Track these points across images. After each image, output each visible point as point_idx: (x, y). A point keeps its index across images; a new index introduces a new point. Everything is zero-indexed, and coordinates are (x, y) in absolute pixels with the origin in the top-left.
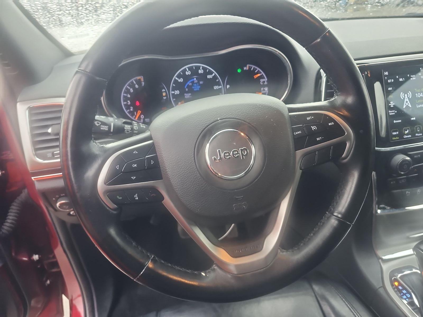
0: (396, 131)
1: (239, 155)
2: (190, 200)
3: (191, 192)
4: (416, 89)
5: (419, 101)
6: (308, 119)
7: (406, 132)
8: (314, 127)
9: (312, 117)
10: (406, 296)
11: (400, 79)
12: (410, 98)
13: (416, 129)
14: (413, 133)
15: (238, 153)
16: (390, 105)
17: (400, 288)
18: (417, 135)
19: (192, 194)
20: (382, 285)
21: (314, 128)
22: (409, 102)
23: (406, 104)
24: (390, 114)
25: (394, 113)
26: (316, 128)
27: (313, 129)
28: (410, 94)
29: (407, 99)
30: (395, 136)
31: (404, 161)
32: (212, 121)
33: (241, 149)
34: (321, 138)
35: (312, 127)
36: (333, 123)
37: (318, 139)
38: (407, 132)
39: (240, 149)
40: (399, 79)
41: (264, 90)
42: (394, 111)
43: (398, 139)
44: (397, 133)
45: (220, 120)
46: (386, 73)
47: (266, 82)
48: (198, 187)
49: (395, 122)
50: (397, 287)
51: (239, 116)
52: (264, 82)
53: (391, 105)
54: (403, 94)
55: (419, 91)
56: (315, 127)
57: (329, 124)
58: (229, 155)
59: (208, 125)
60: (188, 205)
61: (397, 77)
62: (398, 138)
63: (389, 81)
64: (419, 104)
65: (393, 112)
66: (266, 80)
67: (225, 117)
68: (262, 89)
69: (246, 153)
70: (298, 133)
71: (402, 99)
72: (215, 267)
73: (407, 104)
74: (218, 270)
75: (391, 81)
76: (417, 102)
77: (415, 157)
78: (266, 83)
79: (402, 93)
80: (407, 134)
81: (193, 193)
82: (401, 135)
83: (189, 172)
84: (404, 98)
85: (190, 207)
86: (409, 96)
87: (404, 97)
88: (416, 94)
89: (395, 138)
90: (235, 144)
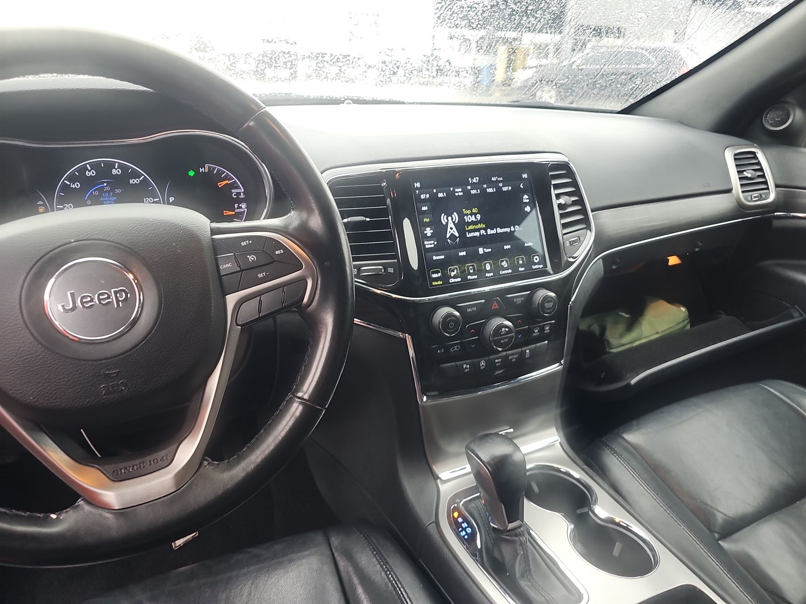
0: (437, 272)
1: (111, 300)
2: (13, 382)
3: (16, 367)
4: (464, 210)
5: (470, 227)
6: (243, 244)
7: (453, 274)
8: (252, 257)
9: (249, 242)
10: (466, 532)
11: (439, 194)
12: (456, 222)
13: (468, 269)
14: (463, 274)
15: (109, 297)
16: (425, 232)
17: (460, 520)
18: (469, 277)
19: (16, 370)
20: (434, 520)
21: (253, 259)
22: (454, 229)
23: (450, 232)
24: (427, 246)
25: (433, 246)
26: (255, 258)
27: (250, 260)
28: (455, 216)
29: (451, 225)
30: (437, 279)
31: (449, 315)
32: (59, 244)
33: (114, 291)
34: (264, 273)
35: (248, 256)
36: (282, 251)
37: (260, 276)
38: (455, 273)
39: (112, 290)
40: (437, 193)
41: (239, 207)
42: (433, 242)
43: (440, 285)
44: (440, 274)
45: (74, 242)
46: (417, 185)
47: (242, 194)
48: (28, 357)
49: (435, 258)
50: (456, 520)
51: (113, 236)
52: (239, 194)
53: (427, 234)
54: (445, 216)
55: (469, 212)
56: (254, 256)
57: (277, 253)
58: (92, 300)
59: (52, 251)
60: (11, 390)
61: (435, 191)
62: (441, 283)
63: (423, 197)
64: (470, 231)
65: (431, 244)
66: (243, 191)
67: (84, 238)
68: (236, 206)
69: (124, 297)
70: (228, 265)
71: (444, 224)
72: (81, 502)
73: (452, 231)
74: (87, 508)
75: (426, 196)
76: (467, 229)
77: (469, 310)
78: (242, 196)
79: (443, 214)
80: (455, 277)
81: (19, 369)
82: (445, 278)
83: (9, 331)
84: (447, 223)
85: (14, 393)
86: (454, 220)
87: (446, 221)
88: (465, 217)
89: (436, 283)
90: (103, 282)
